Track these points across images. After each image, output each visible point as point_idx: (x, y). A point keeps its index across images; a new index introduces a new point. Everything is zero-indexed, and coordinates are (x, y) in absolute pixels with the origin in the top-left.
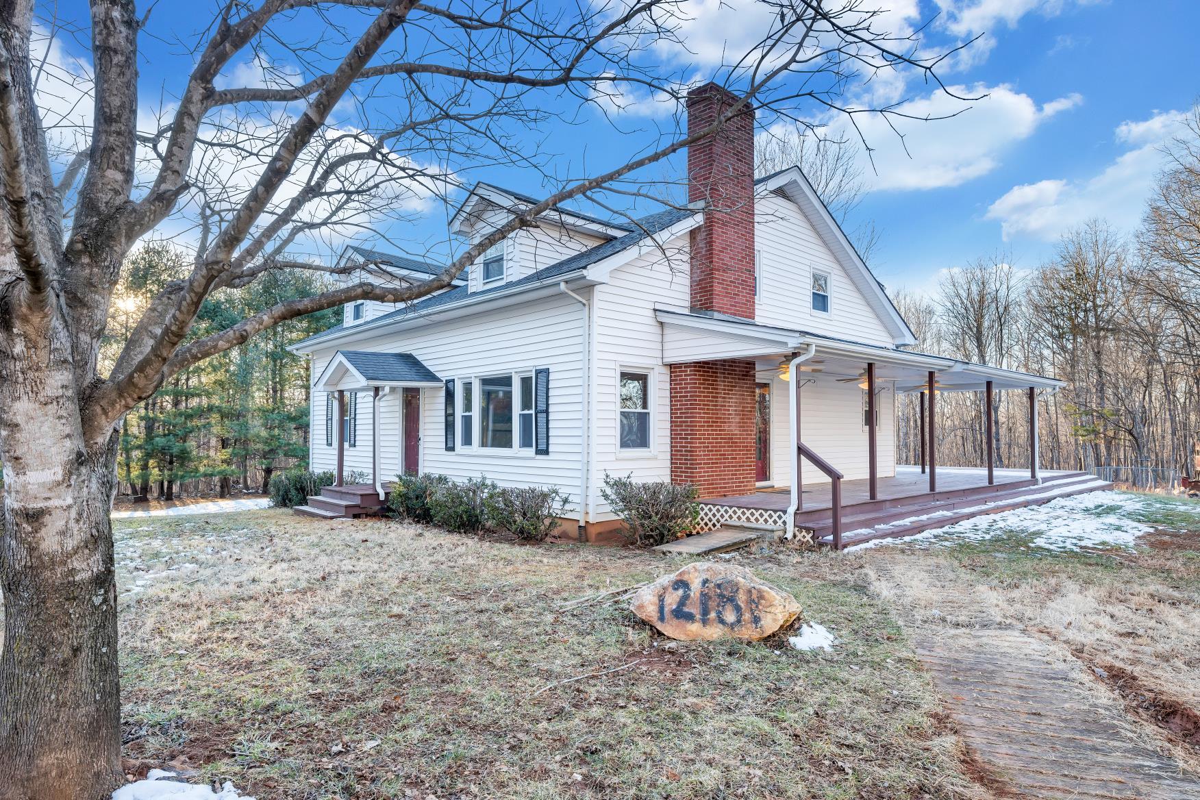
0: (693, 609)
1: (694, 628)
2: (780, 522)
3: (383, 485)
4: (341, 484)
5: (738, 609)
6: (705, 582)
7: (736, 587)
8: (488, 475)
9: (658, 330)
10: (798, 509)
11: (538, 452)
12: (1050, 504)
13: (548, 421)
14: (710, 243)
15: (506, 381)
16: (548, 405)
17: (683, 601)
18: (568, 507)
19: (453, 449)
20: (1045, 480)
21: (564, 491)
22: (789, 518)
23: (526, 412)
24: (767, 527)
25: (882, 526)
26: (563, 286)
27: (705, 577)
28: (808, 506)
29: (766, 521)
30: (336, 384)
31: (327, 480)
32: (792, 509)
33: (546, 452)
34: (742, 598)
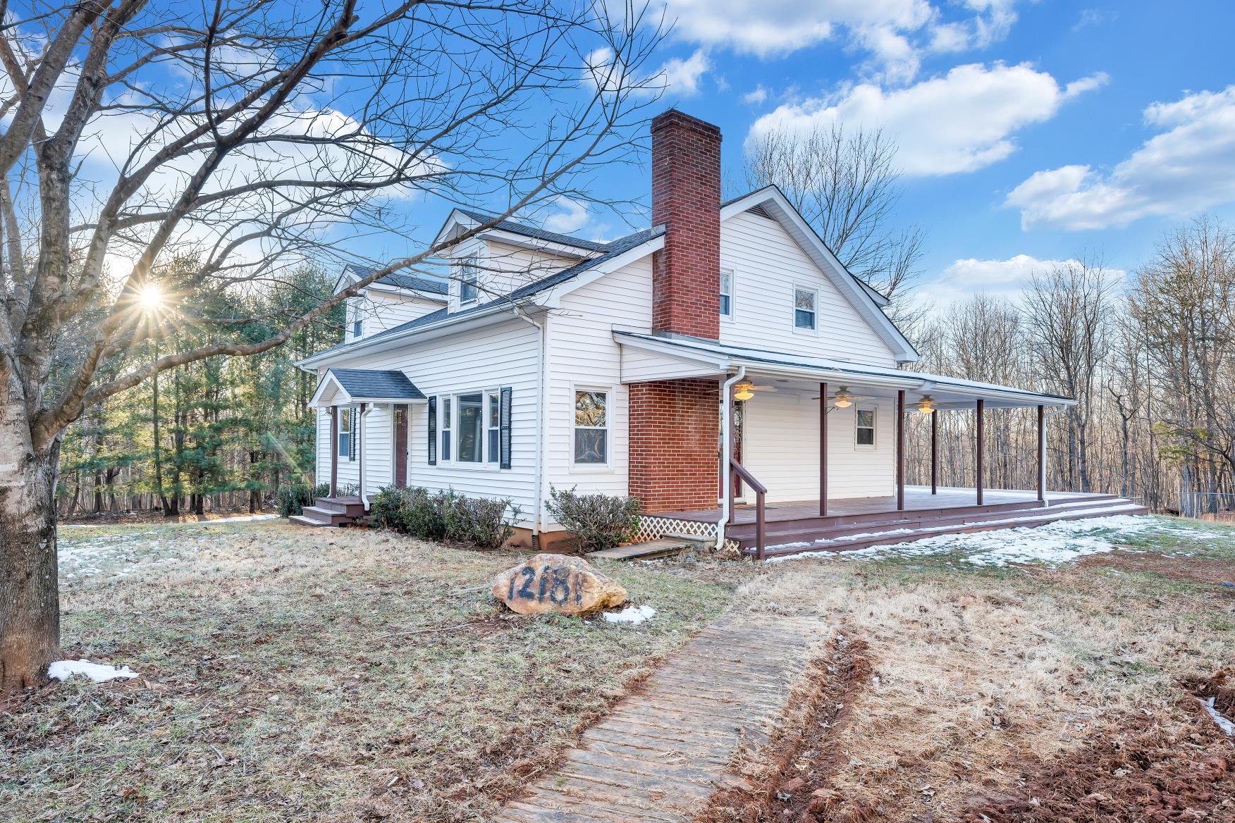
0: (534, 590)
1: (533, 604)
2: (713, 534)
3: (368, 498)
4: (333, 496)
5: (567, 589)
6: (547, 568)
7: (567, 572)
8: (455, 487)
9: (617, 351)
10: (729, 522)
11: (503, 466)
12: (1050, 526)
13: (510, 437)
14: (669, 266)
15: (478, 398)
16: (510, 422)
17: (527, 585)
18: (519, 517)
19: (434, 463)
20: (1052, 502)
21: (515, 503)
22: (720, 530)
23: (494, 428)
24: (701, 538)
25: (823, 541)
26: (516, 311)
27: (547, 564)
28: (739, 519)
29: (702, 532)
30: (330, 400)
31: (323, 491)
32: (722, 522)
33: (509, 467)
34: (571, 581)
